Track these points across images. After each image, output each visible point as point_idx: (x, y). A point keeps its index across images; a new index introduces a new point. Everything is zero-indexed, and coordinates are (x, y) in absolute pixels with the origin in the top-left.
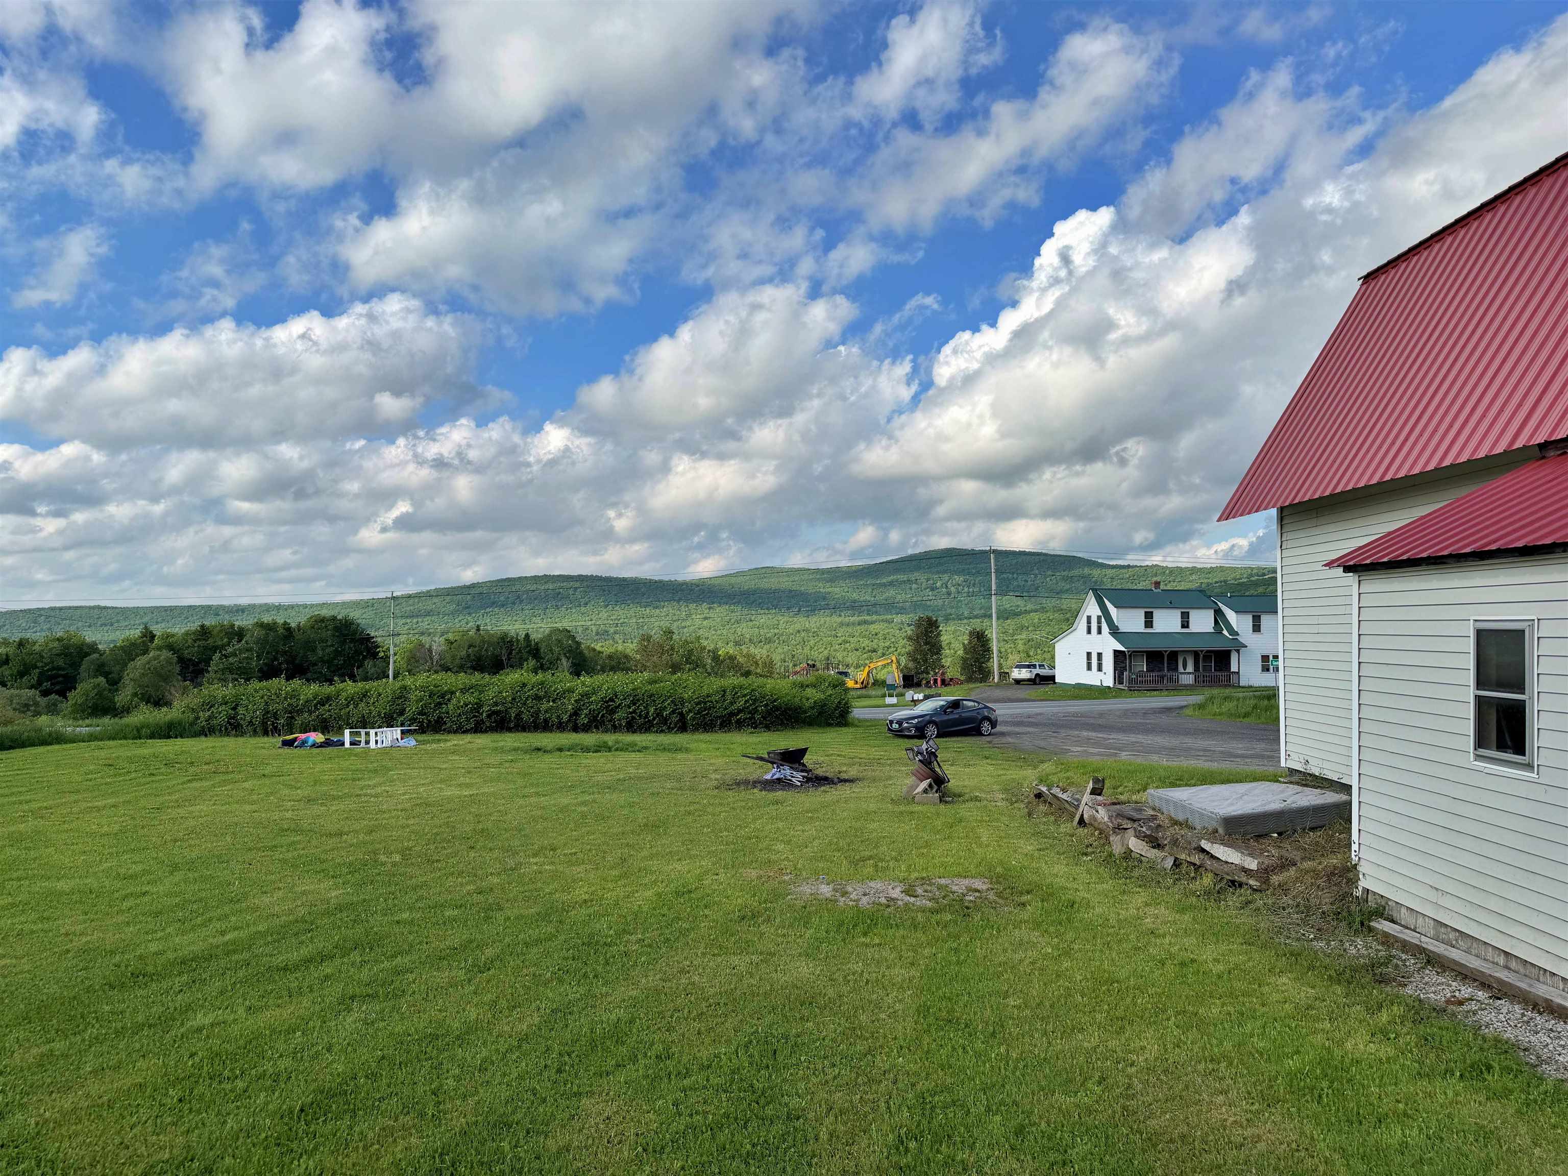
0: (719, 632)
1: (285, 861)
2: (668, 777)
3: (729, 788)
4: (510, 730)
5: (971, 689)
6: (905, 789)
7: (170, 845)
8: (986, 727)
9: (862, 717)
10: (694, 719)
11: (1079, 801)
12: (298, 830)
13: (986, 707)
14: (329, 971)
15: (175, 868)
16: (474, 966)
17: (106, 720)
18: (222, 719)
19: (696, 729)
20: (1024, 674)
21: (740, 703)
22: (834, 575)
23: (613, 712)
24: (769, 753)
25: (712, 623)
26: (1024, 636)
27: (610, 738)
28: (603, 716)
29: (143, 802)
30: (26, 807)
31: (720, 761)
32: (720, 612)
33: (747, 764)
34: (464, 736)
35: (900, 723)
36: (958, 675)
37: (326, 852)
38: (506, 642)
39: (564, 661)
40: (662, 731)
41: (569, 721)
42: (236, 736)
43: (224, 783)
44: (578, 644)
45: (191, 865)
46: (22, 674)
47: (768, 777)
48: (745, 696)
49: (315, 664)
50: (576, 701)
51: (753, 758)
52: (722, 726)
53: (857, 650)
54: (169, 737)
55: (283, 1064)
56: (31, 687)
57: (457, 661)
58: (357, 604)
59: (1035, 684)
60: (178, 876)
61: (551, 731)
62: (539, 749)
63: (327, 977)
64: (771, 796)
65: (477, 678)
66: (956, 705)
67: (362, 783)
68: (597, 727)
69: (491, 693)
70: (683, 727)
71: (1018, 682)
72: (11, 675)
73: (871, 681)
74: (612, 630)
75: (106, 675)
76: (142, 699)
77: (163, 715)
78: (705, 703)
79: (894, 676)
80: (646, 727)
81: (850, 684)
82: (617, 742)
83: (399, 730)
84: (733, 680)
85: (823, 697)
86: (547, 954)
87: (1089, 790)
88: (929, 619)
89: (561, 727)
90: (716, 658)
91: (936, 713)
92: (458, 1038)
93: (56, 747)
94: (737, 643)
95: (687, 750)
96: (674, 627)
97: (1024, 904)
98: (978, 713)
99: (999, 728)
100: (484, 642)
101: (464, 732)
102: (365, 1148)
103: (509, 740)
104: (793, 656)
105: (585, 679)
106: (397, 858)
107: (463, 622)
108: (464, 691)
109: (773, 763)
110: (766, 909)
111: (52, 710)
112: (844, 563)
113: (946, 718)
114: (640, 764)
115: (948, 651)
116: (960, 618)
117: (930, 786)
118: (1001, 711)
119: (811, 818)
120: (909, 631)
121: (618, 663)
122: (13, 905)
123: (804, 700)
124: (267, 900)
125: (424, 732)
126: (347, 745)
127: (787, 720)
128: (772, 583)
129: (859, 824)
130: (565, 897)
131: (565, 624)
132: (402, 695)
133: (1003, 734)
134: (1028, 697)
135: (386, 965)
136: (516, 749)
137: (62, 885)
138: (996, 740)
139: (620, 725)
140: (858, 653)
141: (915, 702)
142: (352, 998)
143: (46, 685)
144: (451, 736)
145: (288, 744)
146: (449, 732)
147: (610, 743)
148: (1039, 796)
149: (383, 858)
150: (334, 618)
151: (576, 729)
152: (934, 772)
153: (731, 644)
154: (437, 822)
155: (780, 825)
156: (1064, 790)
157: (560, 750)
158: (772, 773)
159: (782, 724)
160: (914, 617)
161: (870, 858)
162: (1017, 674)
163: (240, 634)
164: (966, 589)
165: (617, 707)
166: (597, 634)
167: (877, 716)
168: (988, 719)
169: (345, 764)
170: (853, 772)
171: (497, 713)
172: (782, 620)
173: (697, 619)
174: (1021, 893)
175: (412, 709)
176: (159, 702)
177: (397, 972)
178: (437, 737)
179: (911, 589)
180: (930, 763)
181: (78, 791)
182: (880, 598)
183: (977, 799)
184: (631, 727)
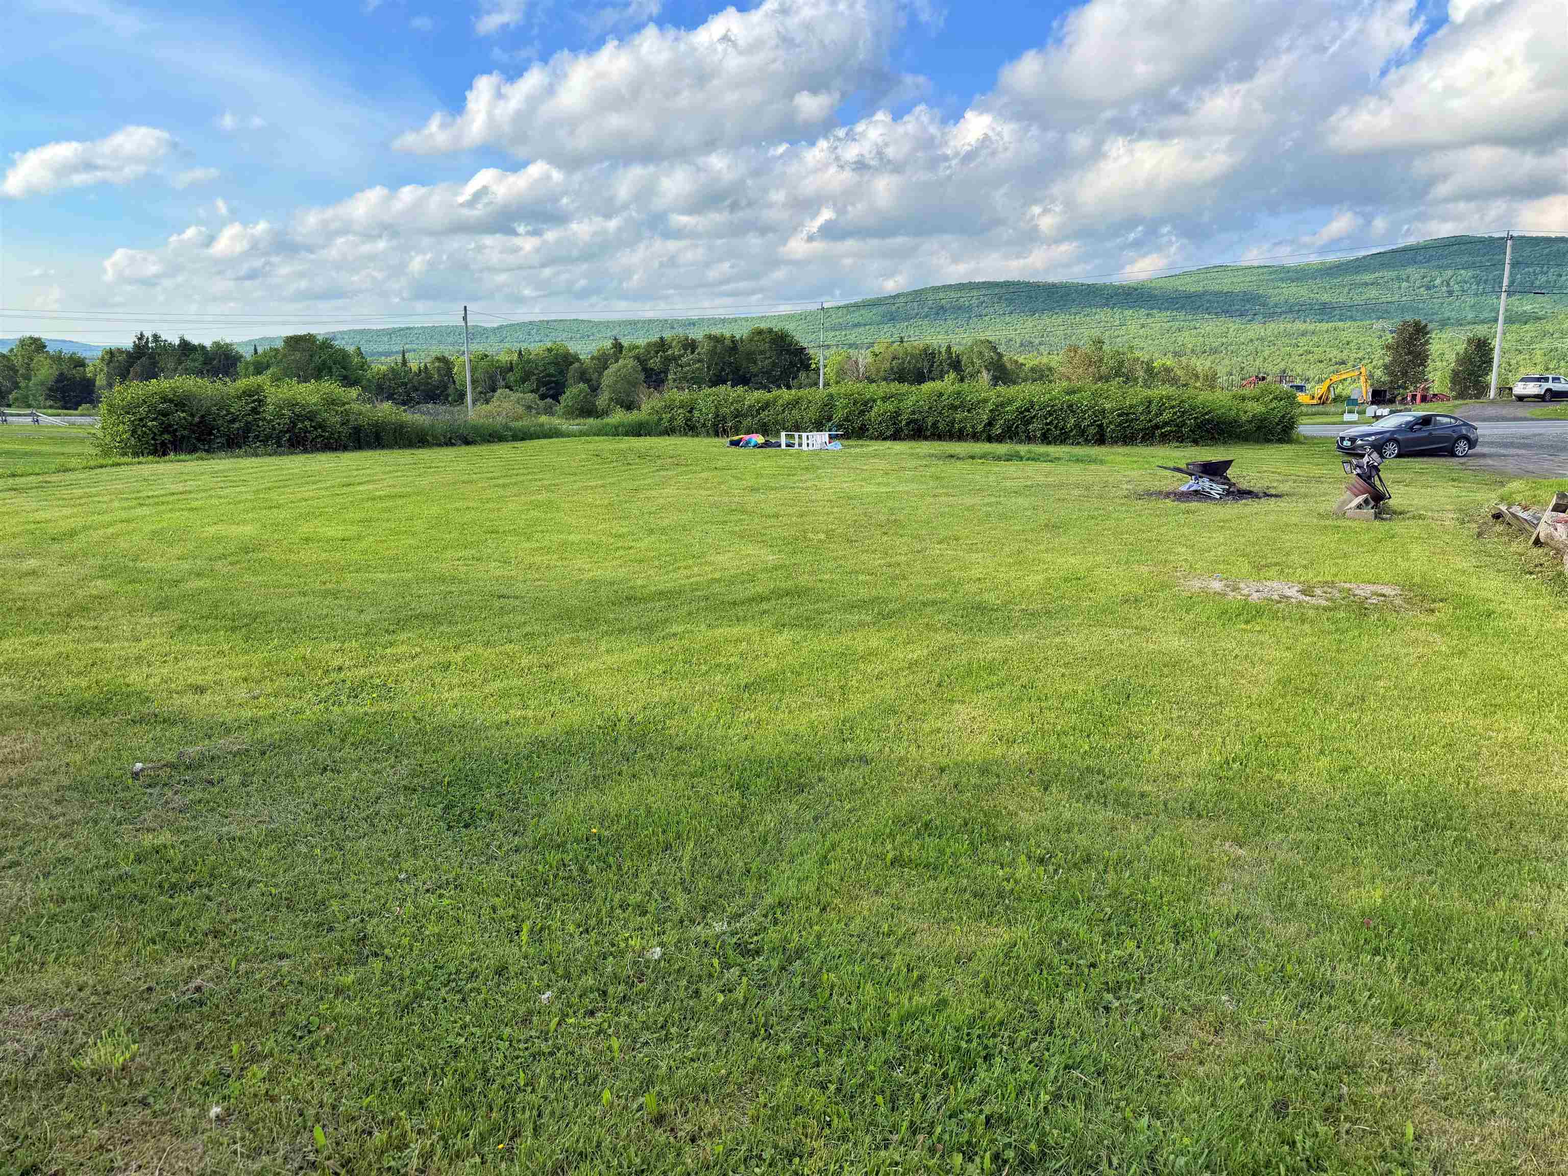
0: (1157, 342)
1: (734, 533)
2: (1077, 486)
3: (1140, 497)
4: (926, 438)
5: (1455, 406)
6: (1335, 506)
7: (646, 516)
8: (1462, 447)
9: (1308, 434)
10: (1113, 431)
11: (1539, 519)
12: (744, 512)
13: (1465, 424)
14: (766, 607)
15: (651, 532)
16: (879, 614)
17: (591, 421)
18: (680, 421)
19: (1115, 442)
20: (1532, 389)
21: (1166, 416)
22: (1299, 275)
23: (1028, 422)
24: (1188, 464)
25: (1150, 332)
26: (1544, 345)
27: (1023, 449)
28: (1017, 427)
29: (624, 484)
30: (539, 483)
31: (1134, 474)
32: (1160, 320)
33: (1166, 477)
34: (884, 443)
35: (1353, 440)
36: (1446, 392)
37: (765, 528)
38: (929, 355)
39: (985, 373)
40: (1078, 443)
41: (983, 431)
42: (693, 436)
43: (686, 473)
44: (1000, 356)
45: (663, 531)
46: (524, 380)
47: (1184, 488)
48: (1173, 407)
49: (756, 375)
50: (991, 411)
51: (1169, 469)
52: (1144, 440)
53: (1321, 362)
54: (640, 435)
55: (732, 660)
56: (532, 392)
57: (882, 374)
58: (790, 317)
59: (1544, 401)
60: (653, 538)
61: (966, 441)
62: (952, 456)
63: (764, 612)
64: (1183, 506)
65: (895, 387)
66: (1426, 421)
67: (796, 478)
68: (1011, 438)
69: (909, 402)
70: (1101, 440)
71: (1521, 398)
72: (516, 381)
73: (1332, 396)
74: (1037, 341)
75: (587, 381)
76: (617, 403)
77: (633, 417)
78: (1127, 414)
79: (1362, 390)
80: (1063, 438)
81: (1302, 398)
82: (1030, 452)
83: (827, 434)
84: (1161, 390)
85: (1263, 410)
86: (941, 612)
87: (1551, 507)
88: (1417, 324)
89: (975, 437)
90: (1150, 370)
91: (1399, 429)
92: (862, 657)
93: (556, 440)
94: (1176, 354)
95: (1102, 462)
96: (1106, 338)
97: (1433, 611)
98: (1454, 431)
99: (1478, 449)
100: (906, 354)
101: (884, 439)
102: (790, 712)
103: (925, 447)
104: (1242, 369)
105: (1001, 388)
106: (822, 536)
107: (888, 334)
108: (885, 399)
109: (1191, 475)
110: (1150, 597)
111: (549, 411)
112: (1314, 259)
113: (1411, 435)
114: (1050, 473)
115: (1438, 364)
116: (1460, 323)
117: (1366, 502)
118: (1484, 430)
119: (1222, 527)
120: (1389, 338)
121: (1041, 374)
122: (541, 548)
123: (1241, 413)
124: (720, 558)
125: (848, 438)
126: (783, 446)
127: (1219, 434)
128: (1226, 284)
129: (1273, 534)
130: (963, 574)
131: (990, 335)
132: (829, 404)
133: (1484, 456)
134: (1528, 415)
135: (811, 607)
136: (931, 456)
137: (572, 538)
138: (1471, 462)
139: (1035, 436)
140: (1321, 365)
141: (1377, 417)
142: (783, 626)
143: (543, 390)
144: (873, 442)
145: (735, 444)
146: (871, 439)
147: (1022, 453)
148: (1497, 516)
149: (810, 535)
150: (770, 331)
151: (990, 439)
152: (1374, 487)
153: (1170, 355)
154: (856, 511)
155: (1186, 531)
156: (1525, 509)
157: (973, 457)
158: (1188, 484)
159: (1213, 438)
160: (1397, 321)
161: (1276, 564)
162: (1520, 389)
163: (690, 345)
164: (1474, 287)
165: (1033, 418)
166: (1022, 345)
167: (1329, 434)
168: (1467, 438)
169: (782, 462)
170: (1284, 488)
171: (915, 421)
172: (1233, 327)
173: (1133, 327)
174: (1434, 601)
175: (838, 416)
176: (629, 406)
177: (818, 612)
178: (860, 442)
179: (1400, 288)
180: (1370, 477)
181: (576, 474)
182: (1358, 300)
183: (1421, 517)
184: (1046, 439)
